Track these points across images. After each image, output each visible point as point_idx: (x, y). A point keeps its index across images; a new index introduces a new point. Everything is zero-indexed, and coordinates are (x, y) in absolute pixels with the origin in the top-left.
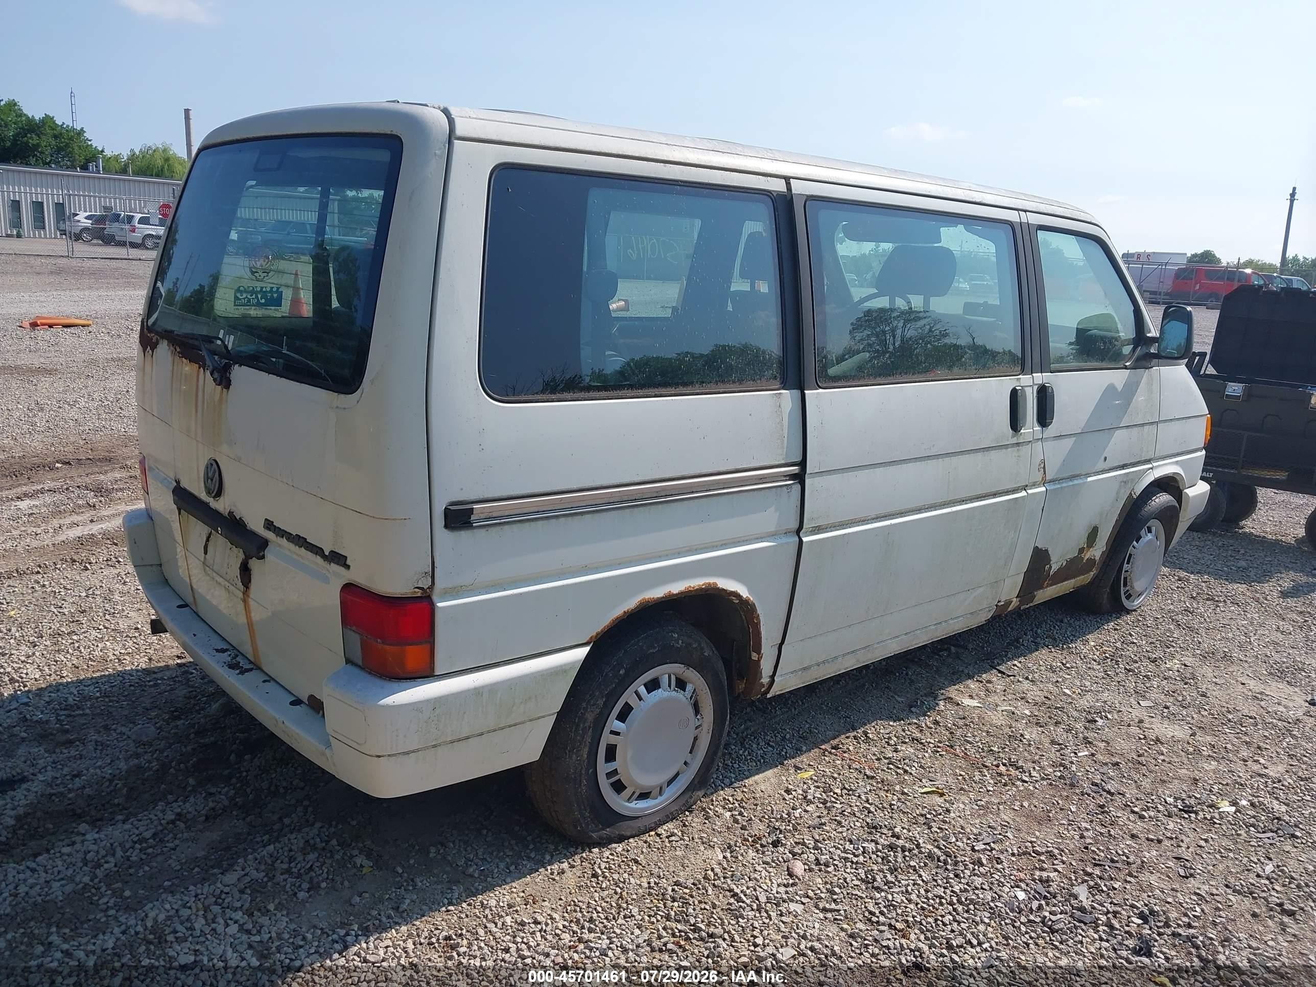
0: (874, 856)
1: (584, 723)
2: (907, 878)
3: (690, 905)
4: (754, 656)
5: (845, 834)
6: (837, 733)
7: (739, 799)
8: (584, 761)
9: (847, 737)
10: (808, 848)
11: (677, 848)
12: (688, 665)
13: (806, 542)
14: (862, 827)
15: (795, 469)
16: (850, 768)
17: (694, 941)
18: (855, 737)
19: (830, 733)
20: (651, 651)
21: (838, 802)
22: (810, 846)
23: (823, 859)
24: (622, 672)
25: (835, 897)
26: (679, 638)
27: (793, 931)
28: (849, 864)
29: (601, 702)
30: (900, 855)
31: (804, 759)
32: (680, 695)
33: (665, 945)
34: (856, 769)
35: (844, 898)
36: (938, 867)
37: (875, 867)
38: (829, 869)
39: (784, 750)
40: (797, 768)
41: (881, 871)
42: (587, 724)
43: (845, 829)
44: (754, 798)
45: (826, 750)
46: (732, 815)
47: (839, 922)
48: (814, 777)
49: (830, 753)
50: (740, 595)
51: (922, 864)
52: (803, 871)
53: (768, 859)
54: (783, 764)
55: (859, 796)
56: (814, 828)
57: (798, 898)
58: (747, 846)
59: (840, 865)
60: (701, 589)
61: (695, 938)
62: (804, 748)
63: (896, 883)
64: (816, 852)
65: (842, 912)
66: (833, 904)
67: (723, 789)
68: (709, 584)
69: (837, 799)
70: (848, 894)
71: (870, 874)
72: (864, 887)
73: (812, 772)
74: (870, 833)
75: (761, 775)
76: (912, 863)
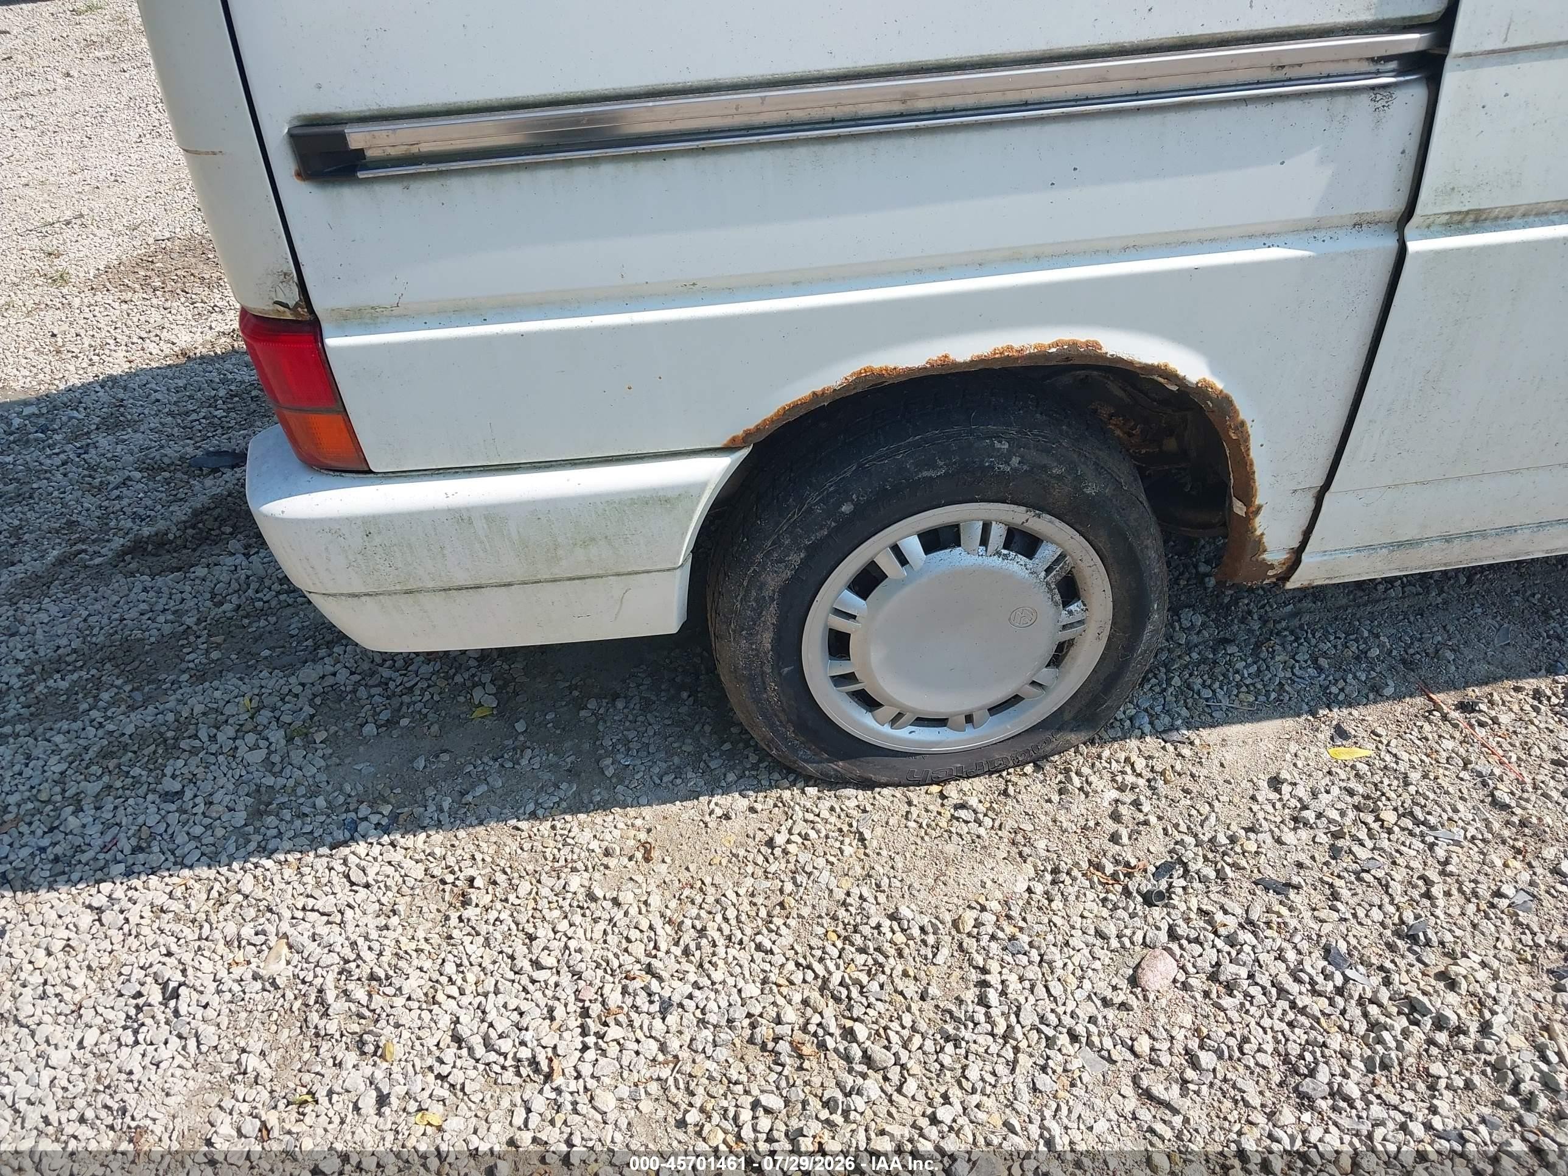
0: (1355, 1011)
1: (761, 589)
2: (1395, 1100)
3: (883, 972)
4: (1239, 508)
5: (1327, 928)
6: (1501, 671)
7: (1158, 768)
8: (766, 654)
9: (1517, 689)
10: (1215, 933)
11: (955, 837)
12: (1038, 506)
13: (1418, 254)
14: (1382, 924)
15: (1413, 41)
16: (1465, 768)
17: (832, 1055)
18: (1537, 694)
19: (1482, 668)
20: (925, 474)
21: (1369, 844)
22: (1222, 931)
23: (1229, 970)
24: (846, 508)
25: (1190, 1074)
26: (1010, 453)
27: (1037, 1119)
28: (1283, 1004)
29: (796, 558)
30: (1418, 1035)
31: (1372, 714)
32: (1016, 565)
33: (777, 1039)
34: (1480, 774)
35: (1211, 1085)
36: (1499, 1104)
37: (1336, 1041)
38: (1226, 1002)
39: (1341, 684)
40: (1341, 733)
41: (1346, 1056)
42: (767, 594)
43: (1335, 915)
44: (1192, 775)
45: (1437, 707)
46: (1117, 801)
47: (1155, 1140)
48: (1359, 765)
49: (1445, 717)
50: (1176, 376)
51: (1459, 1082)
52: (1169, 982)
53: (1111, 930)
54: (1314, 714)
55: (1431, 847)
56: (1267, 889)
57: (1108, 1043)
58: (1091, 881)
59: (1260, 999)
60: (1044, 355)
61: (836, 1050)
62: (1389, 691)
63: (1359, 1104)
64: (1227, 948)
65: (1177, 1121)
66: (1176, 1088)
67: (1142, 737)
68: (1074, 344)
69: (1371, 836)
70: (1225, 1080)
71: (1313, 1053)
72: (1276, 1078)
73: (1368, 750)
74: (1391, 947)
75: (1248, 727)
76: (1437, 1068)
